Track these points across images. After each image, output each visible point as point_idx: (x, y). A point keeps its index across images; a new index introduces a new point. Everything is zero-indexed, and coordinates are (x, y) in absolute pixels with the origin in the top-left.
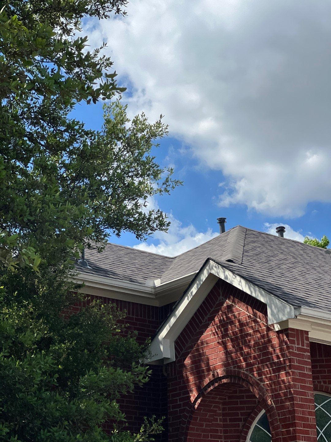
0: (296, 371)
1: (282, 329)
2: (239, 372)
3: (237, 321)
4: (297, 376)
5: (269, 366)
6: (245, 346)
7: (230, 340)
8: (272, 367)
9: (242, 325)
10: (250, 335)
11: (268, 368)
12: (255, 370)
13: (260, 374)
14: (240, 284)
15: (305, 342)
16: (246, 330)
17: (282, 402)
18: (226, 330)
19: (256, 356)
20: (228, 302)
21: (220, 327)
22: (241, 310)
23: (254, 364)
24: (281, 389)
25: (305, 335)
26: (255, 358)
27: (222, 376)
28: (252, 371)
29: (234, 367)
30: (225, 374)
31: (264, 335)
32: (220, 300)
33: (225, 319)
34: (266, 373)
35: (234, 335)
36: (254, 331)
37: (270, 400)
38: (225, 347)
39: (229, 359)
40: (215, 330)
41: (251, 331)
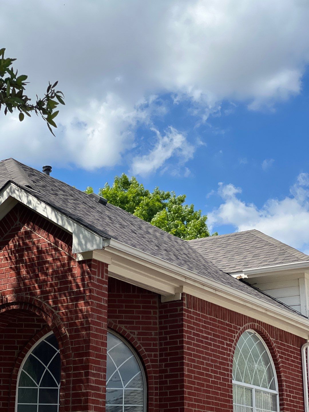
0: (95, 302)
1: (85, 259)
2: (31, 299)
3: (35, 248)
4: (95, 306)
5: (67, 294)
6: (42, 273)
7: (24, 266)
8: (70, 295)
9: (40, 252)
10: (48, 262)
11: (66, 296)
12: (50, 297)
13: (55, 302)
14: (45, 210)
15: (105, 274)
16: (45, 257)
17: (77, 330)
18: (21, 256)
19: (54, 284)
20: (26, 228)
21: (15, 252)
22: (40, 237)
23: (50, 292)
24: (77, 318)
25: (105, 268)
26: (51, 285)
27: (11, 302)
28: (47, 298)
29: (27, 294)
30: (14, 300)
31: (64, 264)
32: (17, 225)
33: (21, 244)
34: (62, 301)
35: (30, 261)
36: (53, 259)
37: (64, 329)
38: (18, 273)
39: (21, 285)
40: (9, 255)
41: (50, 259)
